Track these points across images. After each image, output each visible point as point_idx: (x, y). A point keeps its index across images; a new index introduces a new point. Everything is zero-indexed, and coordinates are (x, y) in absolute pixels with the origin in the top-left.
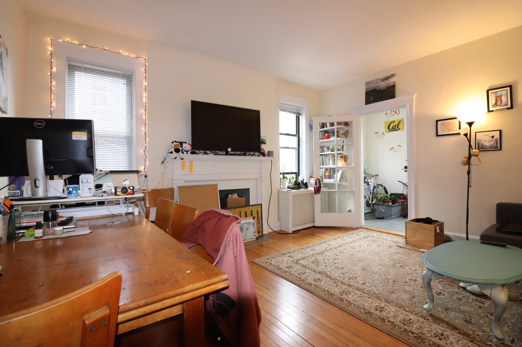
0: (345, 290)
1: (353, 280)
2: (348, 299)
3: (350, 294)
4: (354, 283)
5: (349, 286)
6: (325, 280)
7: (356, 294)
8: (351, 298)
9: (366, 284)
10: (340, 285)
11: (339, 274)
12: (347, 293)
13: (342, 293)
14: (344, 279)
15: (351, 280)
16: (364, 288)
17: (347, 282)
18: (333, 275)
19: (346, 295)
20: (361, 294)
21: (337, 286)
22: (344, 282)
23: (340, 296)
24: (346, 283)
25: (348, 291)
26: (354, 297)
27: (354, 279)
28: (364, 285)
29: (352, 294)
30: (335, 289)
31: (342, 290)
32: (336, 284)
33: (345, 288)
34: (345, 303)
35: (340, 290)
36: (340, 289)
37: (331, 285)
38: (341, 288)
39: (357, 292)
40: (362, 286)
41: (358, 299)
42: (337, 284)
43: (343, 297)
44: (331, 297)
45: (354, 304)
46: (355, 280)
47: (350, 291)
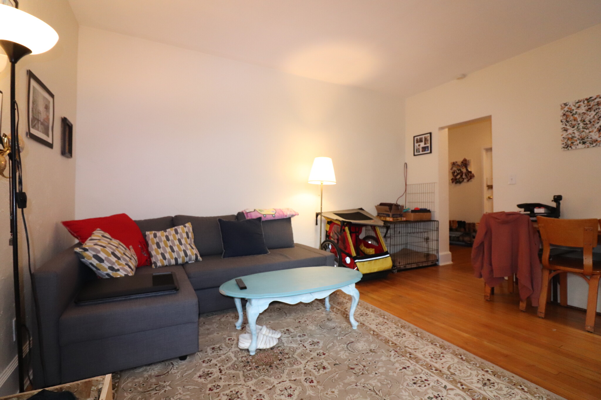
0: (436, 359)
1: (421, 377)
2: (433, 346)
3: (430, 353)
4: (420, 371)
5: (431, 366)
6: (472, 383)
7: (422, 352)
8: (430, 349)
9: (401, 368)
10: (444, 369)
11: (446, 396)
12: (434, 355)
13: (442, 355)
14: (438, 381)
15: (424, 377)
16: (408, 361)
17: (432, 374)
18: (459, 395)
19: (435, 352)
20: (415, 352)
21: (449, 368)
22: (438, 375)
23: (444, 352)
24: (435, 372)
25: (432, 358)
26: (425, 349)
27: (417, 381)
28: (406, 365)
29: (427, 353)
30: (453, 363)
31: (441, 359)
32: (452, 370)
33: (436, 363)
34: (438, 343)
35: (444, 360)
36: (445, 362)
37: (460, 370)
38: (442, 364)
39: (420, 356)
40: (408, 364)
41: (422, 346)
42: (450, 372)
43: (440, 350)
44: (456, 350)
45: (427, 341)
46: (418, 376)
47: (430, 357)
